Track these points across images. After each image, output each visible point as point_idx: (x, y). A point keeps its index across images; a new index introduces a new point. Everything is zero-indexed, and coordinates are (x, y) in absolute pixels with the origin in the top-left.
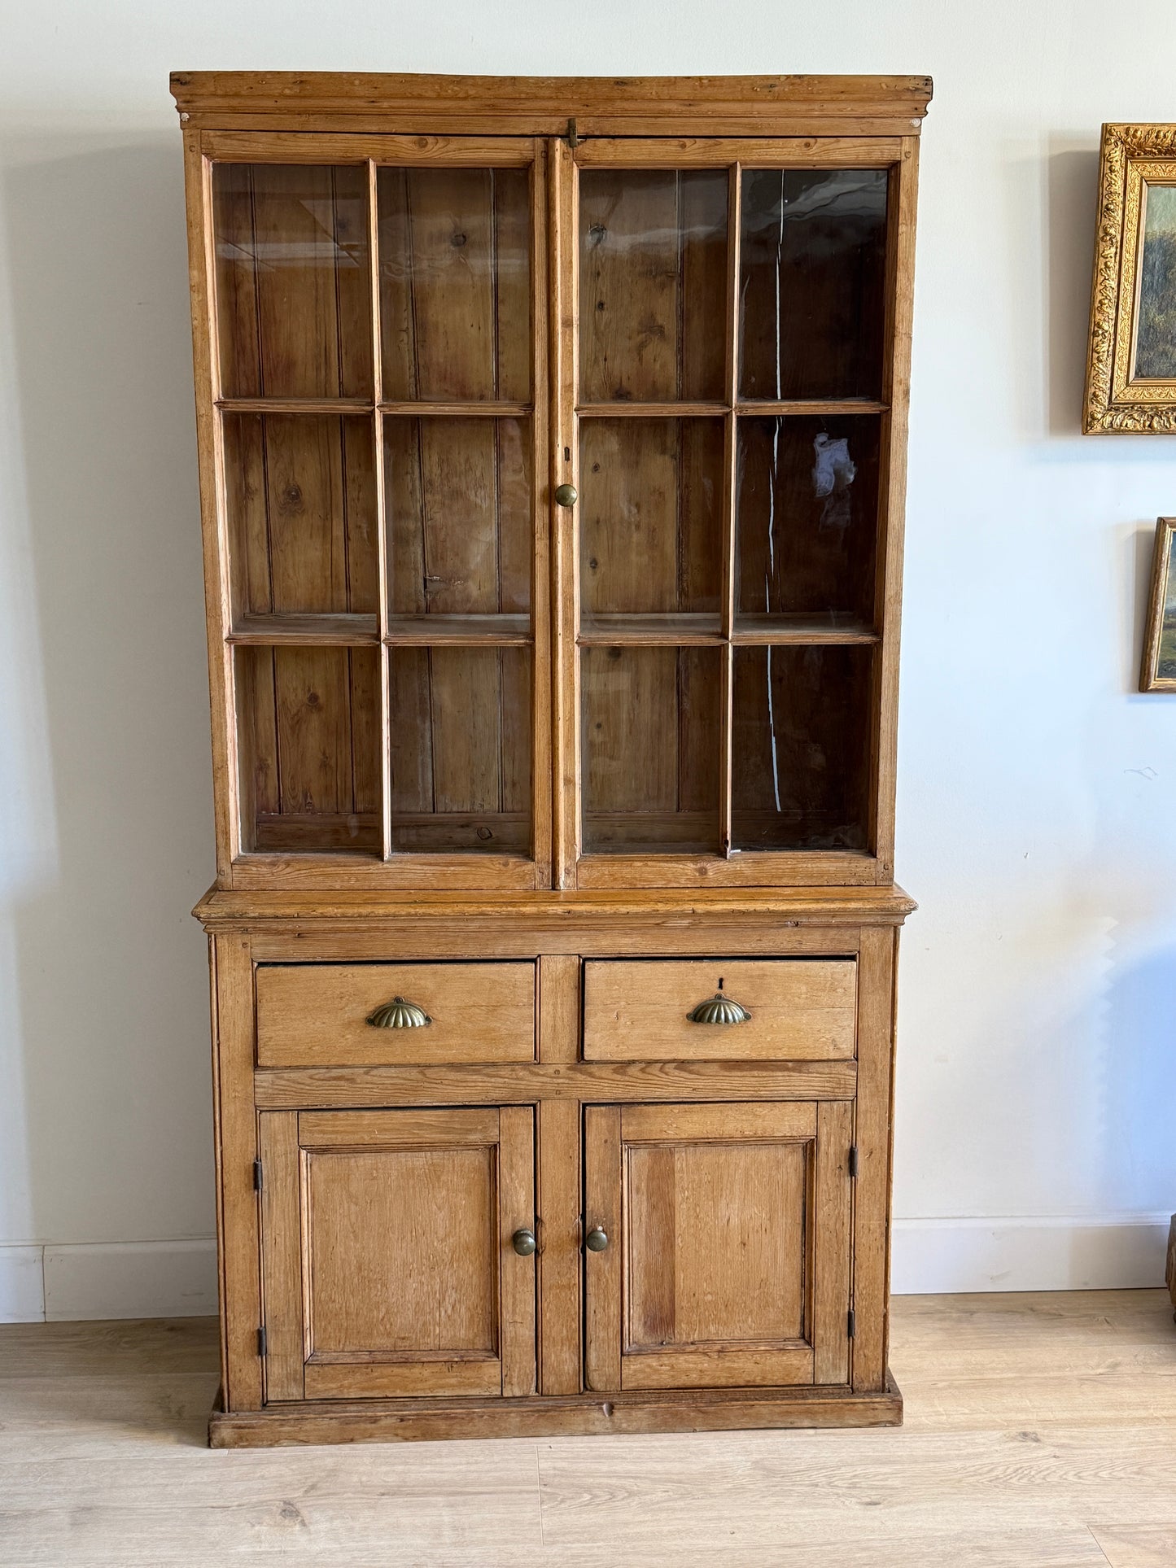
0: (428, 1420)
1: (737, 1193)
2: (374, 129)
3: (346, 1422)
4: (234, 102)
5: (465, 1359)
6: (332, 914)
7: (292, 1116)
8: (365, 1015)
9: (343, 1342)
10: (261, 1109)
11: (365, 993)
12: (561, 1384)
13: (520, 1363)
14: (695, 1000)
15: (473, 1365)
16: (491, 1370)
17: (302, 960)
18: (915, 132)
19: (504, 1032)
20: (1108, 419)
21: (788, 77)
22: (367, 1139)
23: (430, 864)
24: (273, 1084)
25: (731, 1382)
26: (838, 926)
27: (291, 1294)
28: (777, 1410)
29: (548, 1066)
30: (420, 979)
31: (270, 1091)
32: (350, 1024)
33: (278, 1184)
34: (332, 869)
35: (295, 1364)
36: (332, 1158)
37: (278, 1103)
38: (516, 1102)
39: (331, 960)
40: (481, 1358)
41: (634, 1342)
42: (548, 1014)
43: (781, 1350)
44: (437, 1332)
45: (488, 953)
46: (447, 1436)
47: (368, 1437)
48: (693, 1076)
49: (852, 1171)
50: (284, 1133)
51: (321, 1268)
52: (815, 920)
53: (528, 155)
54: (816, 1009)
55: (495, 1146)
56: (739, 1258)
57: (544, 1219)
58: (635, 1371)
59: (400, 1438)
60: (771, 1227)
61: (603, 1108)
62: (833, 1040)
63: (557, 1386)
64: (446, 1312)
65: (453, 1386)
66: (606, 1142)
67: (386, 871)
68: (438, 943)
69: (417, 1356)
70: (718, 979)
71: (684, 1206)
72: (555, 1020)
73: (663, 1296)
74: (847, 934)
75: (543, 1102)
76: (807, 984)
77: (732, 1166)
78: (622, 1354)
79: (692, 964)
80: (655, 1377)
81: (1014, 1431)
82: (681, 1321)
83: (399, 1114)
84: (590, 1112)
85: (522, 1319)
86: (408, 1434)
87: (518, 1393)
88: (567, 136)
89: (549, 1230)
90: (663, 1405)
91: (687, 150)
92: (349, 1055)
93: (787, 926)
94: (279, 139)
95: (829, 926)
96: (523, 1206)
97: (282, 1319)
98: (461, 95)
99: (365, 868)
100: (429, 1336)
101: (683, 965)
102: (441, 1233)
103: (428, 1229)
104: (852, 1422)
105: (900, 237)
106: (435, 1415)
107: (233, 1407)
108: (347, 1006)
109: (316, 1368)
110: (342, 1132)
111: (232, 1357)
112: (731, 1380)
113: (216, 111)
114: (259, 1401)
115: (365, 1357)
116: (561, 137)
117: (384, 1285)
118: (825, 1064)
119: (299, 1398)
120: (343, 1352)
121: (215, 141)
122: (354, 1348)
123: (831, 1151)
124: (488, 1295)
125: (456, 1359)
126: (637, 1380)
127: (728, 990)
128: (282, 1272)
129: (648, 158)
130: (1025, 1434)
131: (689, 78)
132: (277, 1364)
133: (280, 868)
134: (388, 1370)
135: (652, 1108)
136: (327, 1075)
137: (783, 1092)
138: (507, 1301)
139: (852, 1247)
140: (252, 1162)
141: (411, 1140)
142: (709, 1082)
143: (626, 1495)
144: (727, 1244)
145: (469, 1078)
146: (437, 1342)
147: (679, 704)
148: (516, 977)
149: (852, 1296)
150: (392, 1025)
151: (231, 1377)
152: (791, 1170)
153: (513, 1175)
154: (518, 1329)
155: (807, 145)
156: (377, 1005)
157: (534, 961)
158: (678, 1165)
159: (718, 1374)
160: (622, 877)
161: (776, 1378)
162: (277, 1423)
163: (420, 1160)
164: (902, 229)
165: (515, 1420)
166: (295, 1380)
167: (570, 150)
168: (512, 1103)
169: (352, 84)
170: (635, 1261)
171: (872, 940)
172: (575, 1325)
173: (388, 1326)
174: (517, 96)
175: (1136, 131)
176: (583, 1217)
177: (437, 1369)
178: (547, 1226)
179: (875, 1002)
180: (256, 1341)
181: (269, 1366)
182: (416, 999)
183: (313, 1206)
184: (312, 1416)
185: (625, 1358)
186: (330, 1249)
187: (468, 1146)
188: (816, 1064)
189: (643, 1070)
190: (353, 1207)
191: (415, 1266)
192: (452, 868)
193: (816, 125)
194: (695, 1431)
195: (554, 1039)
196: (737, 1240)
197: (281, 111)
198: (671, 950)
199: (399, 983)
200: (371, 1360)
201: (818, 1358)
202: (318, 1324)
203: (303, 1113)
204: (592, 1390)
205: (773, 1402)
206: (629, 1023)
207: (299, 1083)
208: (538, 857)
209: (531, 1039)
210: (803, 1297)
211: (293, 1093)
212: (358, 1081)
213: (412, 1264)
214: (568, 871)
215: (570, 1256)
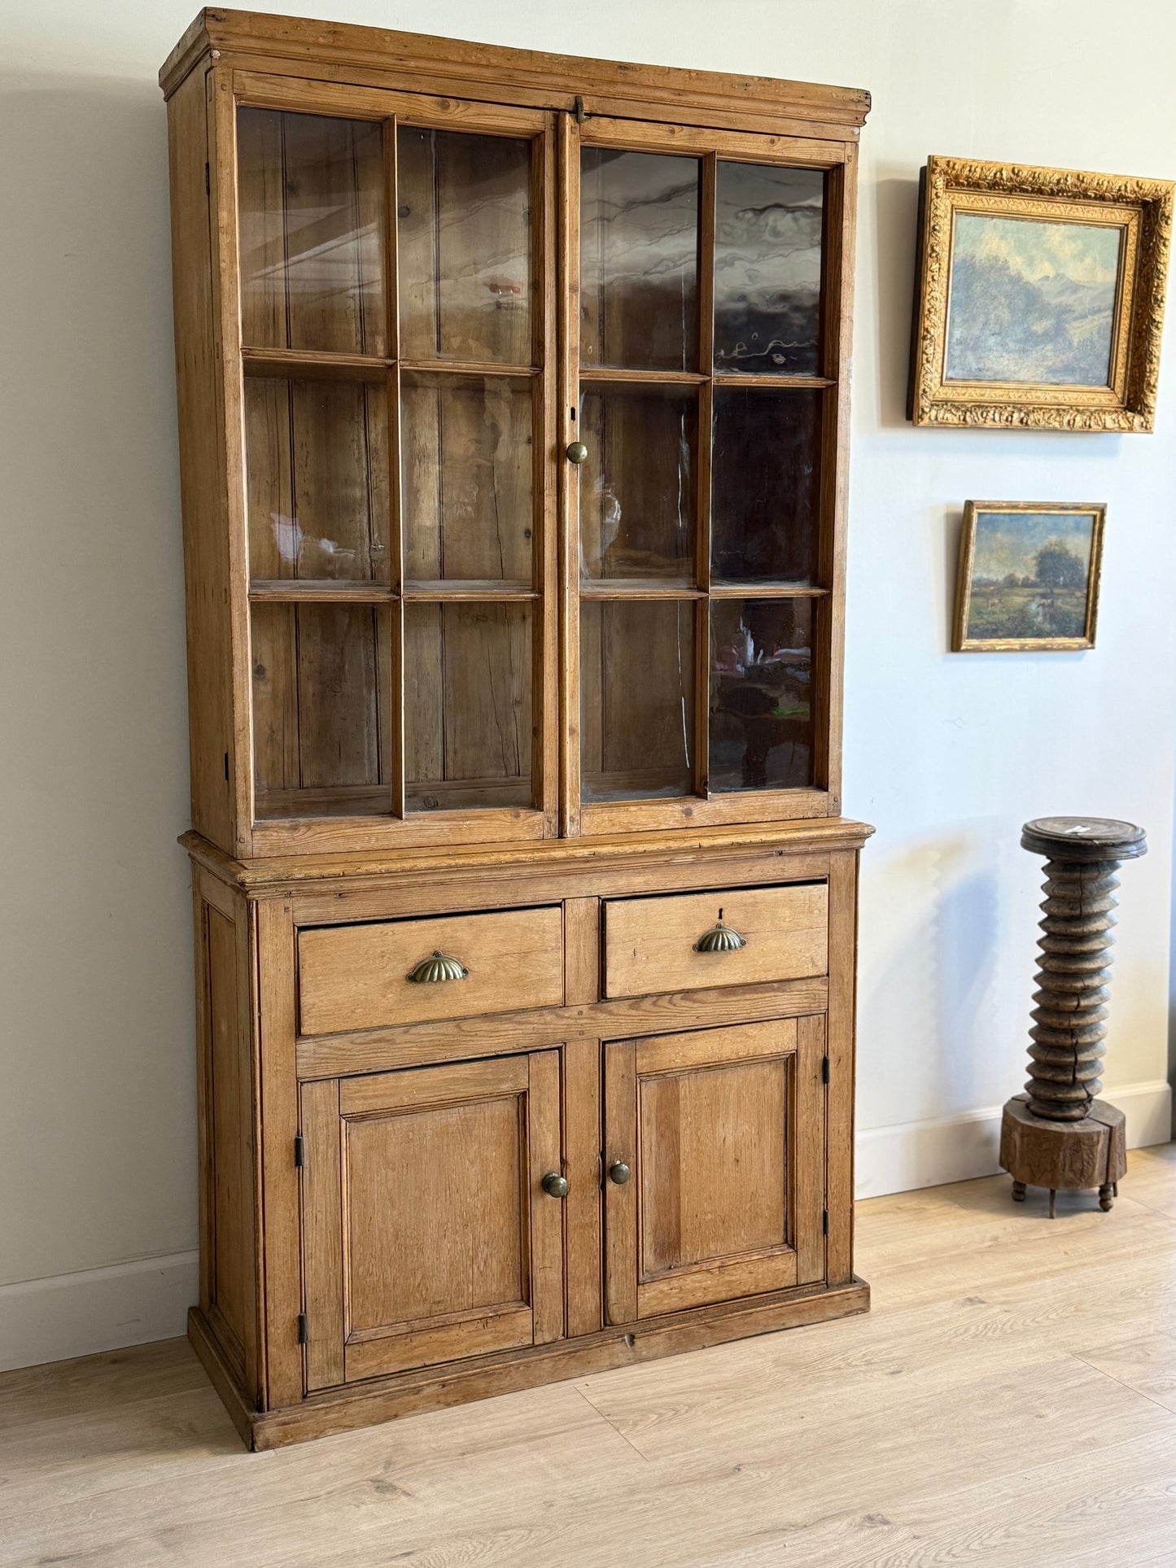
0: (468, 1381)
1: (731, 1112)
2: (400, 86)
3: (390, 1397)
4: (267, 45)
5: (499, 1313)
6: (377, 870)
7: (333, 1084)
8: (405, 972)
9: (380, 1316)
10: (303, 1080)
11: (405, 950)
12: (584, 1323)
13: (550, 1308)
14: (700, 930)
15: (506, 1317)
16: (524, 1319)
17: (343, 921)
18: (855, 139)
19: (535, 978)
20: (933, 413)
21: (760, 78)
22: (406, 1101)
23: (448, 820)
24: (315, 1053)
25: (731, 1294)
26: (813, 853)
27: (331, 1273)
28: (771, 1314)
29: (572, 1008)
30: (457, 931)
31: (312, 1061)
32: (391, 983)
33: (320, 1158)
34: (353, 830)
35: (335, 1346)
36: (370, 1124)
37: (320, 1073)
38: (544, 1047)
39: (372, 918)
40: (514, 1310)
41: (647, 1271)
42: (572, 956)
43: (770, 1257)
44: (471, 1290)
45: (519, 900)
46: (485, 1395)
47: (412, 1409)
48: (695, 1005)
49: (826, 1079)
50: (325, 1104)
51: (359, 1242)
52: (795, 849)
53: (540, 126)
54: (798, 930)
55: (524, 1093)
56: (733, 1174)
57: (569, 1160)
58: (649, 1299)
59: (442, 1405)
60: (759, 1141)
61: (620, 1044)
62: (812, 959)
63: (581, 1326)
64: (478, 1268)
65: (486, 1343)
66: (623, 1077)
67: (404, 830)
68: (473, 894)
69: (454, 1317)
70: (718, 910)
71: (688, 1131)
72: (578, 962)
73: (670, 1223)
74: (819, 860)
75: (568, 1045)
76: (791, 908)
77: (727, 1088)
78: (638, 1284)
79: (696, 896)
80: (666, 1302)
81: (961, 1299)
82: (686, 1243)
83: (436, 1071)
84: (609, 1048)
85: (552, 1263)
86: (450, 1399)
87: (548, 1339)
88: (575, 111)
89: (573, 1171)
90: (676, 1327)
91: (676, 135)
92: (390, 1015)
93: (771, 855)
94: (310, 86)
95: (807, 853)
96: (551, 1150)
97: (322, 1300)
98: (484, 62)
99: (384, 827)
100: (463, 1296)
101: (689, 898)
102: (474, 1188)
103: (461, 1187)
104: (831, 1315)
105: (844, 231)
106: (474, 1375)
107: (272, 1405)
108: (388, 965)
109: (356, 1348)
110: (381, 1095)
111: (271, 1349)
112: (730, 1293)
113: (249, 52)
114: (299, 1394)
115: (404, 1328)
116: (570, 112)
117: (421, 1250)
118: (804, 982)
119: (339, 1383)
120: (380, 1326)
121: (247, 82)
122: (391, 1321)
123: (809, 1062)
124: (518, 1245)
125: (491, 1315)
126: (651, 1307)
127: (725, 921)
128: (323, 1250)
129: (642, 140)
130: (970, 1300)
131: (680, 69)
132: (317, 1351)
133: (301, 832)
134: (424, 1338)
135: (662, 1039)
136: (368, 1038)
137: (768, 1012)
138: (537, 1247)
139: (826, 1150)
140: (294, 1138)
141: (447, 1097)
142: (709, 1009)
143: (687, 1408)
144: (724, 1162)
145: (501, 1027)
146: (470, 1301)
147: (604, 667)
148: (545, 922)
149: (826, 1196)
150: (435, 979)
151: (270, 1372)
152: (775, 1086)
153: (542, 1120)
154: (546, 1275)
155: (772, 142)
156: (417, 962)
157: (559, 905)
158: (682, 1093)
159: (719, 1288)
160: (620, 822)
161: (767, 1285)
162: (322, 1412)
163: (453, 1116)
164: (846, 223)
165: (547, 1365)
166: (335, 1364)
167: (577, 125)
168: (541, 1048)
169: (384, 40)
170: (647, 1191)
171: (839, 862)
172: (596, 1262)
173: (424, 1292)
174: (534, 69)
175: (955, 164)
176: (603, 1154)
177: (472, 1328)
178: (572, 1167)
179: (842, 919)
180: (296, 1329)
181: (309, 1354)
182: (455, 952)
183: (351, 1177)
184: (357, 1398)
185: (640, 1287)
186: (368, 1221)
187: (500, 1097)
188: (796, 982)
189: (654, 1004)
190: (390, 1173)
191: (449, 1225)
192: (468, 823)
193: (780, 125)
194: (704, 1347)
195: (577, 981)
196: (731, 1157)
197: (314, 59)
198: (677, 885)
199: (437, 937)
200: (409, 1330)
201: (800, 1260)
202: (356, 1302)
203: (344, 1080)
204: (612, 1324)
205: (767, 1307)
206: (644, 958)
207: (340, 1049)
208: (546, 806)
209: (560, 981)
210: (785, 1203)
211: (334, 1061)
212: (398, 1041)
213: (447, 1223)
214: (572, 820)
215: (593, 1194)
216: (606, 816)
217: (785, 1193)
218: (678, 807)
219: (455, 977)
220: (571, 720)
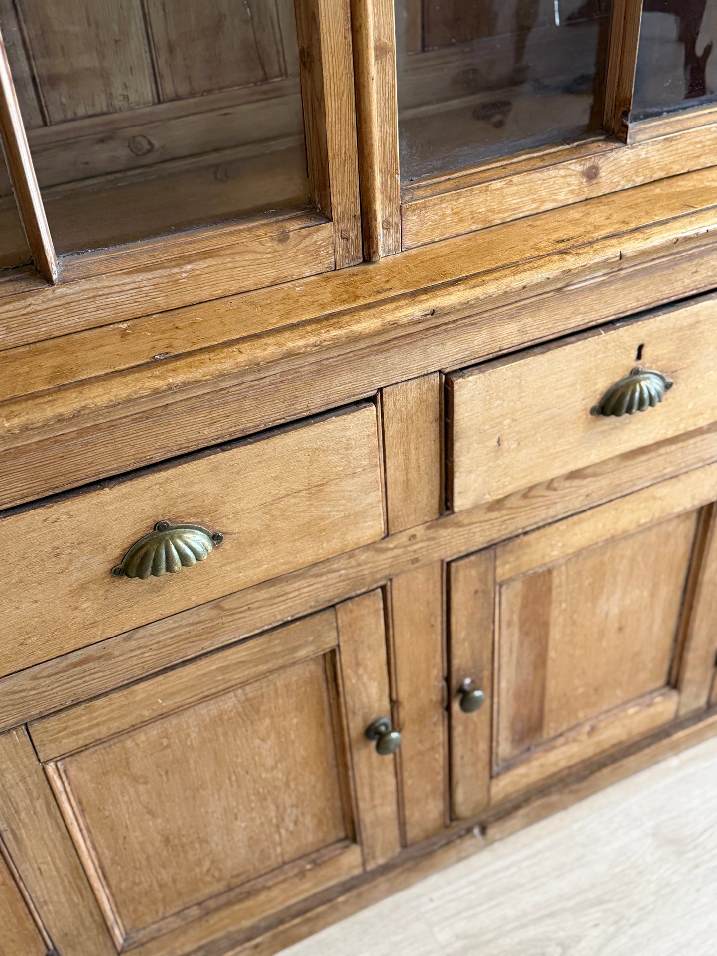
0: (285, 933)
1: (619, 583)
8: (107, 566)
9: (161, 911)
11: (98, 536)
12: (426, 828)
13: (383, 837)
14: (603, 384)
16: (351, 857)
19: (338, 516)
22: (147, 714)
23: (147, 269)
28: (645, 758)
29: (399, 535)
30: (192, 483)
32: (83, 587)
36: (96, 751)
38: (358, 592)
40: (338, 852)
41: (502, 762)
42: (397, 469)
43: (647, 704)
44: (279, 851)
45: (300, 409)
48: (586, 480)
51: (113, 863)
55: (333, 652)
56: (614, 643)
57: (401, 698)
58: (504, 786)
60: (652, 602)
61: (473, 558)
63: (420, 833)
64: (287, 830)
65: (307, 889)
66: (476, 593)
67: (63, 301)
68: (212, 419)
69: (259, 883)
70: (636, 347)
72: (407, 473)
73: (531, 709)
75: (395, 580)
77: (618, 558)
78: (491, 778)
79: (603, 335)
80: (523, 781)
82: (550, 722)
84: (457, 567)
85: (382, 799)
86: (266, 954)
87: (382, 863)
89: (407, 707)
90: (536, 804)
92: (94, 629)
96: (375, 698)
97: (76, 932)
99: (18, 304)
100: (269, 859)
102: (270, 762)
103: (251, 766)
106: (293, 926)
108: (71, 562)
109: (135, 952)
110: (104, 722)
115: (195, 912)
117: (205, 841)
120: (164, 918)
122: (177, 910)
124: (337, 793)
125: (308, 866)
126: (506, 791)
127: (646, 363)
128: (59, 894)
134: (227, 912)
135: (534, 535)
136: (63, 665)
138: (363, 793)
142: (605, 481)
144: (604, 636)
145: (288, 588)
146: (280, 860)
148: (349, 433)
152: (681, 538)
153: (360, 672)
154: (378, 810)
156: (125, 546)
157: (372, 400)
158: (556, 583)
159: (587, 750)
160: (472, 213)
161: (641, 728)
163: (228, 702)
168: (352, 595)
172: (439, 776)
173: (216, 874)
176: (447, 679)
177: (285, 886)
178: (405, 704)
182: (190, 515)
183: (83, 811)
185: (493, 780)
186: (121, 841)
187: (296, 664)
189: (525, 496)
190: (141, 788)
191: (241, 807)
192: (189, 267)
195: (406, 500)
196: (614, 628)
198: (575, 322)
199: (157, 501)
200: (204, 913)
201: (683, 696)
203: (36, 724)
204: (457, 819)
206: (514, 446)
207: (16, 692)
208: (338, 211)
209: (381, 510)
210: (674, 649)
211: (10, 708)
212: (117, 653)
213: (237, 806)
214: (387, 225)
215: (435, 719)
216: (447, 208)
217: (676, 640)
218: (576, 167)
219: (198, 557)
220: (377, 28)
